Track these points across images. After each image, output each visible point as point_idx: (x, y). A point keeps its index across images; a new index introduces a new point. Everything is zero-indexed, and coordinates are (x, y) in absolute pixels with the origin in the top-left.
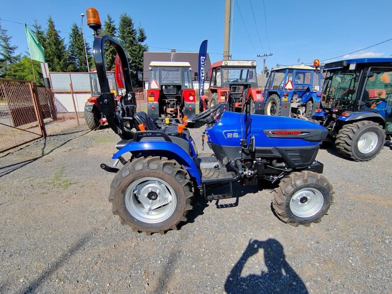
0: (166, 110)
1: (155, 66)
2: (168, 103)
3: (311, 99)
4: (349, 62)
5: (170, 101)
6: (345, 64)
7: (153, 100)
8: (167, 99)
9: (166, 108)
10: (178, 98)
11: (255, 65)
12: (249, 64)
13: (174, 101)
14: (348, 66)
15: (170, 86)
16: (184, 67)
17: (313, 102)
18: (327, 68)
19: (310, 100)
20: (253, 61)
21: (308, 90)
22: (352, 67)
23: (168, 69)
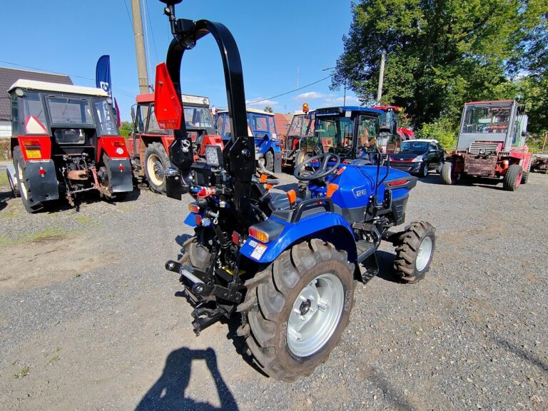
0: (66, 174)
1: (30, 90)
2: (69, 162)
3: (271, 149)
4: (345, 109)
5: (73, 157)
6: (341, 111)
7: (40, 156)
8: (65, 154)
9: (66, 170)
10: (91, 152)
11: (208, 103)
12: (200, 101)
13: (80, 156)
14: (344, 113)
15: (68, 129)
16: (95, 96)
17: (273, 153)
18: (320, 113)
19: (269, 150)
20: (205, 98)
21: (266, 138)
22: (348, 114)
23: (62, 97)
